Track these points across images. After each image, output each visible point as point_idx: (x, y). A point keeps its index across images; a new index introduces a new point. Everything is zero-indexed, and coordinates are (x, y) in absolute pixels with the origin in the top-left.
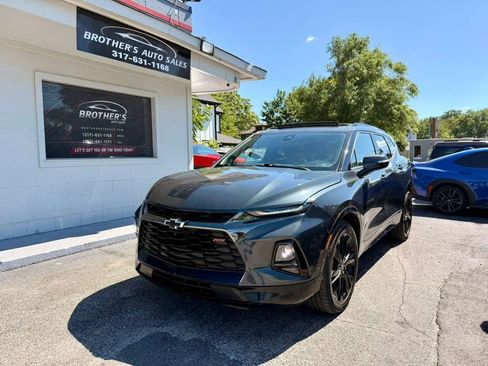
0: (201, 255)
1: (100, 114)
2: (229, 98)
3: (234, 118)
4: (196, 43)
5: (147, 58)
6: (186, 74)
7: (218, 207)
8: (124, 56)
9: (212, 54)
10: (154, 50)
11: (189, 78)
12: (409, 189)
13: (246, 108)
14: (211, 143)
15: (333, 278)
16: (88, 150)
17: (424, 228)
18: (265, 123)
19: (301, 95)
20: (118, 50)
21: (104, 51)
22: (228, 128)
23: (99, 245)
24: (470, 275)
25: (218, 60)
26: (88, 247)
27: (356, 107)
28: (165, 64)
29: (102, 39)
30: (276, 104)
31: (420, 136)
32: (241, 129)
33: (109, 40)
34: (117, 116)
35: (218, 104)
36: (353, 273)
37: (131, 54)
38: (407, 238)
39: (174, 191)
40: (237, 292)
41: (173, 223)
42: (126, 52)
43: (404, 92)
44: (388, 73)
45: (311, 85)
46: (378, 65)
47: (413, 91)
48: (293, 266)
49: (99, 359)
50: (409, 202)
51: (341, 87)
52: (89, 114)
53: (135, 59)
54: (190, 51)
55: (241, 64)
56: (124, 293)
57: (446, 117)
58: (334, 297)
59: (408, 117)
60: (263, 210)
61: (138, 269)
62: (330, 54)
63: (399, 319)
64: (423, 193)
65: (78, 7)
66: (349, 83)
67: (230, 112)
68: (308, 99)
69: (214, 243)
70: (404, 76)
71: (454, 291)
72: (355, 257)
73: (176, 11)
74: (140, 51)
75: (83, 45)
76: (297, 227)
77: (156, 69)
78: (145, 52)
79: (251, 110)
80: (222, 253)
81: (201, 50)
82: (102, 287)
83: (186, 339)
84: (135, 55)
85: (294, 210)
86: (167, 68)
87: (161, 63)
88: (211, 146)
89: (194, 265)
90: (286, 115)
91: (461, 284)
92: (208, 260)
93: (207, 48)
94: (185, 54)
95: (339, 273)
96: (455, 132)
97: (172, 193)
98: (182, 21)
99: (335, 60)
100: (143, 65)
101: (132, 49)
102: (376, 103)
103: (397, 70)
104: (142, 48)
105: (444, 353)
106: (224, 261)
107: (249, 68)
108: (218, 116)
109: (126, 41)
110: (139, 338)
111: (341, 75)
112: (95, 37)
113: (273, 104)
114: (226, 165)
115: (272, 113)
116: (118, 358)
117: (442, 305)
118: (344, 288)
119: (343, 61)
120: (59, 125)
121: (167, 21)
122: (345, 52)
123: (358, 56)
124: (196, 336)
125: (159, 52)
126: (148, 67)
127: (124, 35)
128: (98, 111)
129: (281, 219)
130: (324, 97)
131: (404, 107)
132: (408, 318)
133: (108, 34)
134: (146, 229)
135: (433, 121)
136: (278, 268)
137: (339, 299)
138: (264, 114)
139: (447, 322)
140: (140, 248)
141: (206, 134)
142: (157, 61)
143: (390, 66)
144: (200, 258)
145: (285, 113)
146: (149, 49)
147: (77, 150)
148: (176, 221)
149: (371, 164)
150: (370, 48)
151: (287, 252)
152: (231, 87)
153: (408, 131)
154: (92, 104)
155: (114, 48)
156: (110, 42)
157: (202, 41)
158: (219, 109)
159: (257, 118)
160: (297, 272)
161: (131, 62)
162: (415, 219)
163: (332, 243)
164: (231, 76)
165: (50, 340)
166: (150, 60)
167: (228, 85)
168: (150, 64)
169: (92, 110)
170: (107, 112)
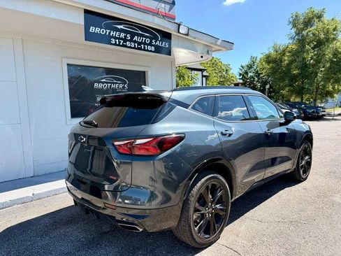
1: (109, 85)
2: (214, 64)
3: (216, 79)
4: (175, 27)
5: (137, 42)
6: (168, 52)
8: (120, 42)
9: (187, 35)
10: (143, 36)
11: (170, 55)
13: (227, 71)
18: (241, 81)
19: (268, 60)
20: (115, 38)
21: (106, 40)
27: (313, 65)
28: (152, 45)
29: (103, 31)
30: (250, 67)
33: (108, 31)
34: (121, 86)
35: (204, 70)
37: (125, 40)
42: (122, 39)
46: (334, 30)
51: (301, 50)
52: (100, 85)
53: (128, 44)
54: (171, 34)
55: (213, 40)
62: (291, 26)
65: (85, 10)
66: (307, 47)
67: (214, 75)
68: (274, 61)
73: (163, 5)
74: (132, 37)
75: (89, 37)
77: (144, 50)
79: (230, 72)
81: (179, 32)
84: (128, 40)
86: (153, 49)
87: (148, 45)
90: (258, 74)
93: (183, 30)
94: (167, 36)
98: (167, 12)
100: (134, 48)
101: (126, 37)
104: (133, 35)
107: (219, 42)
108: (204, 79)
109: (122, 31)
111: (302, 42)
112: (98, 30)
113: (247, 66)
115: (246, 73)
119: (303, 30)
121: (156, 13)
122: (304, 23)
126: (138, 49)
127: (119, 27)
128: (107, 83)
130: (286, 59)
138: (240, 74)
142: (145, 44)
145: (257, 71)
146: (139, 35)
150: (326, 18)
152: (205, 58)
155: (113, 37)
156: (110, 33)
157: (179, 25)
158: (205, 73)
159: (236, 79)
161: (126, 46)
164: (204, 50)
166: (139, 44)
167: (202, 57)
168: (140, 47)
169: (103, 83)
170: (114, 83)
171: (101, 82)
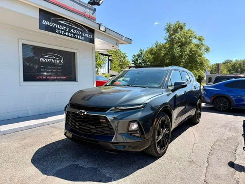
0: (94, 127)
1: (50, 60)
2: (116, 52)
3: (118, 63)
4: (97, 26)
5: (73, 33)
6: (92, 41)
7: (103, 105)
8: (62, 32)
9: (105, 32)
10: (77, 29)
11: (93, 43)
12: (200, 98)
13: (124, 57)
14: (106, 75)
15: (157, 140)
16: (44, 78)
17: (207, 117)
18: (134, 65)
19: (151, 51)
20: (59, 29)
21: (52, 30)
22: (115, 67)
23: (48, 124)
24: (227, 140)
25: (108, 34)
26: (42, 124)
27: (178, 57)
28: (82, 36)
29: (51, 24)
30: (139, 56)
31: (211, 72)
32: (122, 68)
33: (54, 24)
34: (58, 61)
35: (110, 56)
36: (168, 138)
37: (65, 31)
38: (198, 122)
39: (85, 97)
40: (111, 145)
41: (82, 112)
42: (63, 30)
43: (203, 51)
44: (195, 41)
45: (156, 47)
46: (190, 37)
47: (207, 50)
48: (137, 133)
49: (45, 175)
50: (200, 105)
51: (172, 48)
52: (44, 60)
53: (67, 34)
54: (94, 30)
55: (120, 37)
56: (59, 146)
57: (225, 63)
58: (158, 149)
59: (205, 64)
60: (124, 106)
61: (65, 134)
62: (165, 31)
63: (189, 160)
64: (209, 101)
65: (40, 9)
66: (175, 46)
67: (116, 60)
68: (155, 53)
69: (100, 122)
70: (203, 43)
71: (218, 148)
72: (169, 130)
73: (88, 10)
74: (70, 30)
75: (42, 27)
76: (139, 115)
77: (77, 38)
78: (72, 30)
79: (127, 59)
80: (104, 127)
81: (100, 29)
82: (49, 143)
83: (86, 167)
84: (67, 32)
85: (138, 107)
86: (83, 38)
87: (80, 35)
88: (106, 76)
89: (91, 132)
90: (144, 61)
91: (222, 144)
92: (98, 130)
93: (102, 28)
94: (92, 31)
95: (161, 137)
96: (229, 71)
97: (84, 99)
98: (91, 15)
99: (168, 34)
100: (71, 37)
101: (66, 29)
102: (189, 56)
103: (200, 40)
104: (71, 28)
105: (208, 175)
106: (105, 130)
107: (124, 38)
108: (110, 62)
109: (63, 25)
110: (64, 166)
111: (172, 42)
112: (48, 23)
113: (138, 55)
114: (109, 85)
115: (137, 60)
116: (54, 175)
117: (211, 154)
118: (163, 144)
119: (173, 34)
120: (31, 65)
121: (83, 15)
122: (174, 30)
123: (180, 32)
124: (91, 166)
125: (79, 30)
126: (73, 37)
127: (62, 22)
129: (132, 111)
130: (163, 53)
131: (203, 58)
132: (194, 159)
133: (54, 21)
134: (69, 115)
135: (218, 65)
136: (130, 134)
137: (161, 150)
138: (133, 61)
139: (212, 162)
140: (67, 124)
141: (103, 70)
142: (78, 35)
143: (196, 37)
144: (94, 129)
146: (74, 29)
147: (39, 78)
148: (83, 111)
149: (179, 86)
150: (186, 29)
151: (134, 126)
153: (205, 70)
154: (46, 55)
155: (57, 28)
156: (55, 26)
157: (100, 25)
158: (110, 58)
159: (130, 63)
160: (139, 136)
161: (65, 35)
162: (203, 113)
163: (157, 123)
164: (115, 42)
165: (22, 167)
166: (74, 34)
167: (113, 46)
168: (74, 36)
169: (46, 58)
170: (53, 59)
171: (45, 58)
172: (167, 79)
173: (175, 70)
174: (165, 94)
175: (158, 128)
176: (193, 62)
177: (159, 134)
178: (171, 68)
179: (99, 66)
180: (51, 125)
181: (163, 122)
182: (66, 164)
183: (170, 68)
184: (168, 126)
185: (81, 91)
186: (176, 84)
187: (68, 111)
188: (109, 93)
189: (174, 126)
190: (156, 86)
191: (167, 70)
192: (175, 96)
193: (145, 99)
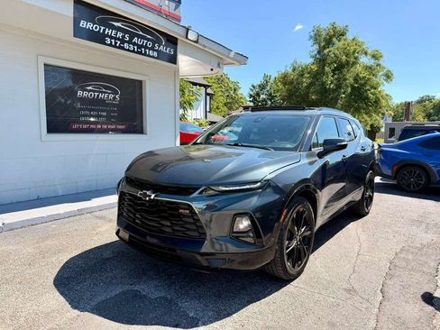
0: (169, 224)
1: (96, 94)
2: (220, 80)
3: (223, 99)
4: (182, 32)
5: (137, 45)
6: (173, 60)
8: (116, 43)
9: (196, 42)
10: (144, 38)
11: (175, 63)
12: (371, 168)
13: (235, 90)
14: (201, 121)
15: (287, 249)
16: (85, 126)
17: (384, 203)
18: (252, 104)
19: (284, 79)
20: (111, 37)
21: (99, 38)
22: (217, 108)
23: (90, 211)
24: (421, 249)
25: (202, 47)
26: (80, 212)
27: (334, 91)
28: (154, 50)
29: (96, 28)
30: (262, 87)
31: (395, 119)
32: (230, 109)
33: (102, 28)
34: (111, 96)
35: (209, 86)
36: (309, 244)
37: (123, 41)
38: (368, 213)
39: (157, 166)
41: (145, 195)
42: (119, 39)
43: (380, 79)
44: (365, 60)
45: (294, 70)
47: (388, 77)
48: (250, 237)
49: (76, 311)
50: (372, 180)
51: (321, 72)
52: (86, 94)
53: (126, 45)
54: (177, 39)
55: (226, 52)
56: (107, 254)
57: (421, 101)
58: (288, 264)
59: (383, 103)
60: (225, 185)
61: (117, 233)
62: (311, 42)
63: (347, 286)
64: (389, 172)
66: (328, 69)
67: (220, 93)
68: (291, 83)
70: (380, 62)
71: (403, 264)
72: (311, 229)
73: (167, 2)
74: (131, 38)
75: (79, 32)
76: (255, 201)
77: (145, 54)
78: (135, 40)
79: (239, 92)
80: (186, 223)
81: (187, 37)
82: (89, 248)
83: (153, 297)
84: (126, 42)
85: (252, 186)
86: (155, 54)
87: (150, 49)
88: (200, 125)
89: (164, 232)
90: (271, 97)
91: (410, 257)
92: (176, 228)
93: (192, 36)
94: (172, 41)
95: (294, 243)
96: (429, 116)
97: (155, 168)
98: (172, 11)
99: (316, 47)
100: (133, 51)
101: (123, 37)
102: (353, 88)
103: (374, 57)
104: (132, 35)
105: (383, 319)
106: (188, 230)
107: (232, 54)
108: (208, 97)
109: (119, 29)
110: (113, 294)
111: (322, 61)
112: (90, 26)
113: (260, 86)
114: (201, 143)
115: (258, 95)
116: (92, 311)
117: (389, 276)
118: (299, 257)
119: (324, 48)
120: (69, 102)
122: (326, 40)
123: (339, 44)
125: (148, 40)
126: (138, 53)
127: (116, 24)
128: (94, 91)
129: (241, 194)
130: (306, 81)
131: (380, 92)
132: (357, 287)
133: (102, 22)
134: (124, 199)
135: (408, 105)
136: (236, 237)
137: (294, 267)
138: (251, 96)
139: (390, 292)
140: (120, 215)
141: (196, 114)
142: (146, 47)
143: (366, 53)
144: (168, 226)
145: (270, 94)
147: (75, 126)
148: (148, 193)
150: (349, 36)
151: (244, 224)
152: (215, 71)
153: (383, 114)
154: (89, 86)
155: (107, 36)
156: (104, 30)
157: (188, 30)
158: (209, 91)
159: (246, 101)
160: (253, 242)
161: (123, 48)
162: (376, 195)
163: (287, 217)
164: (215, 62)
165: (36, 293)
166: (140, 47)
167: (212, 70)
168: (140, 50)
169: (89, 91)
170: (102, 92)
171: (87, 90)
172: (309, 132)
173: (327, 116)
174: (305, 161)
175: (289, 227)
176: (360, 99)
177: (291, 238)
178: (319, 113)
179: (186, 104)
180: (95, 214)
181: (300, 214)
182: (117, 290)
183: (316, 112)
184: (309, 223)
185: (151, 154)
186: (326, 142)
187: (122, 192)
188: (202, 159)
189: (320, 222)
190: (288, 146)
191: (311, 117)
192: (324, 166)
193: (266, 172)
